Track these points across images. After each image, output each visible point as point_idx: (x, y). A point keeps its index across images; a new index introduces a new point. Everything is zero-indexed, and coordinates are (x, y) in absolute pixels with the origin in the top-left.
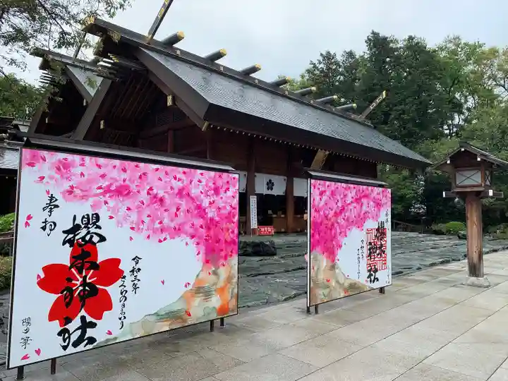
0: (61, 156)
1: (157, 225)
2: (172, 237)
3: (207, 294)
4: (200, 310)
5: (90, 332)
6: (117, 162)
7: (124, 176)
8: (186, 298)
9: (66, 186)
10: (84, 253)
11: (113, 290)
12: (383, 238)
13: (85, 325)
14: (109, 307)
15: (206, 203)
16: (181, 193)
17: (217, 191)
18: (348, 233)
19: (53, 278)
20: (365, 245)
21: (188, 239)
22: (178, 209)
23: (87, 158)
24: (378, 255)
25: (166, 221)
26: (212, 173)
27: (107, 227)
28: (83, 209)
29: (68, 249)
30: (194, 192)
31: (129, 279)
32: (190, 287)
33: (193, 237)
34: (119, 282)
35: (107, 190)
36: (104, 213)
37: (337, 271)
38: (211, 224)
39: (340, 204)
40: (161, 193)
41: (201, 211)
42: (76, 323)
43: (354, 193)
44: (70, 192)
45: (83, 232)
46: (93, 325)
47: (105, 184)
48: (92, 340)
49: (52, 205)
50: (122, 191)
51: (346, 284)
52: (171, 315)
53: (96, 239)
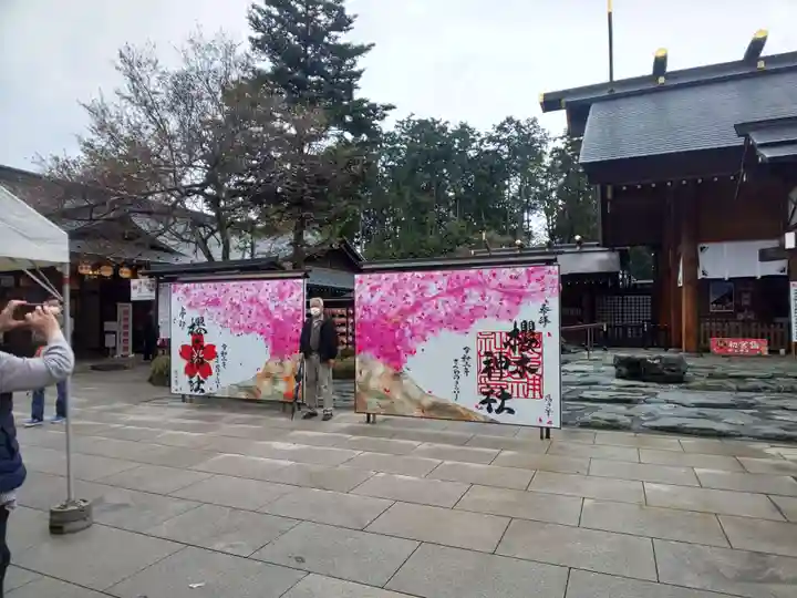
0: (186, 285)
1: (237, 324)
2: (247, 333)
3: (275, 380)
4: (267, 390)
5: (202, 386)
6: (212, 284)
7: (216, 292)
8: (257, 377)
9: (188, 302)
10: (198, 340)
11: (212, 363)
12: (529, 347)
13: (200, 382)
14: (210, 373)
15: (272, 307)
16: (251, 301)
17: (282, 296)
18: (429, 335)
19: (186, 352)
20: (473, 354)
21: (258, 335)
22: (250, 312)
23: (197, 285)
24: (514, 372)
25: (242, 322)
26: (277, 282)
27: (208, 325)
28: (196, 315)
29: (190, 337)
30: (262, 298)
31: (221, 358)
32: (260, 372)
33: (261, 334)
34: (215, 360)
35: (207, 302)
36: (206, 316)
37: (404, 381)
38: (277, 324)
39: (411, 300)
40: (238, 302)
41: (267, 313)
42: (195, 379)
43: (443, 282)
44: (190, 305)
45: (197, 327)
46: (203, 382)
47: (206, 299)
48: (203, 391)
49: (183, 314)
50: (216, 302)
51: (427, 402)
52: (248, 389)
53: (203, 332)
